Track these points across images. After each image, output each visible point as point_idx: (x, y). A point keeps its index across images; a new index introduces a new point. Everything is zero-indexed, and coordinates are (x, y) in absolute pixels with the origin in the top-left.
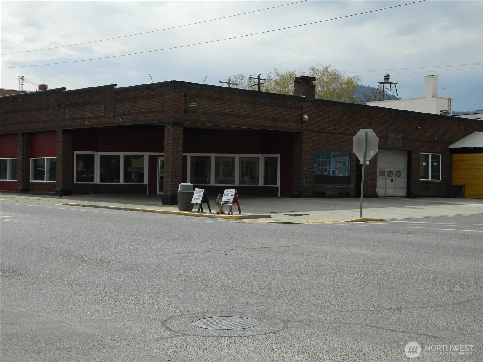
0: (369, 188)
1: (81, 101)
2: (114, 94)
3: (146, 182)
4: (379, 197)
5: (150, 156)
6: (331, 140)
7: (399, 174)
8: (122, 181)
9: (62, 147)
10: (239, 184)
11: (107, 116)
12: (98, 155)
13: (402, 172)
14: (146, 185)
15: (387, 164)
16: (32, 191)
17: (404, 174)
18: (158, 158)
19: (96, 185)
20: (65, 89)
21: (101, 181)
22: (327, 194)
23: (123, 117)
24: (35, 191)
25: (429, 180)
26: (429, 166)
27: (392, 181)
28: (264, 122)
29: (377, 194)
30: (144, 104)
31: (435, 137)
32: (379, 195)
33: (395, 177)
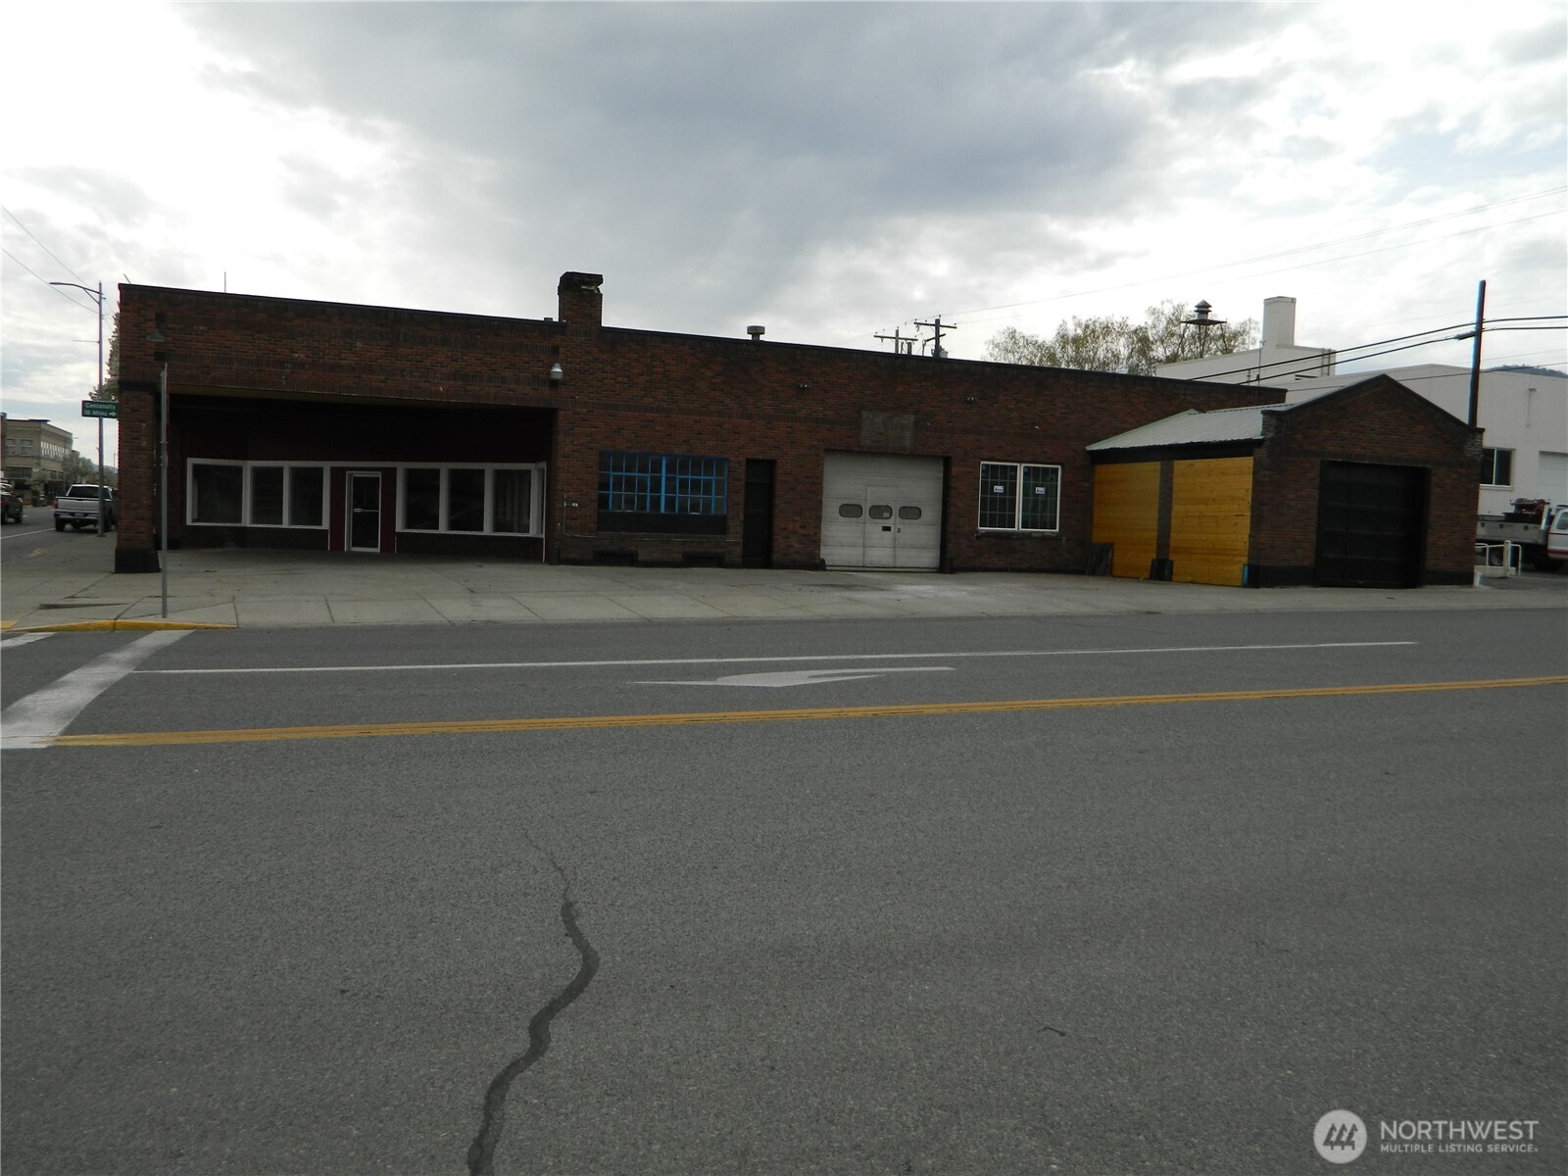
0: (792, 546)
4: (828, 568)
5: (333, 470)
6: (658, 428)
7: (911, 513)
8: (286, 522)
12: (248, 467)
13: (923, 509)
14: (326, 532)
15: (868, 490)
17: (931, 513)
18: (347, 472)
22: (641, 557)
25: (1016, 529)
26: (1015, 495)
27: (887, 529)
28: (426, 382)
29: (823, 561)
31: (1035, 424)
32: (827, 563)
33: (898, 518)
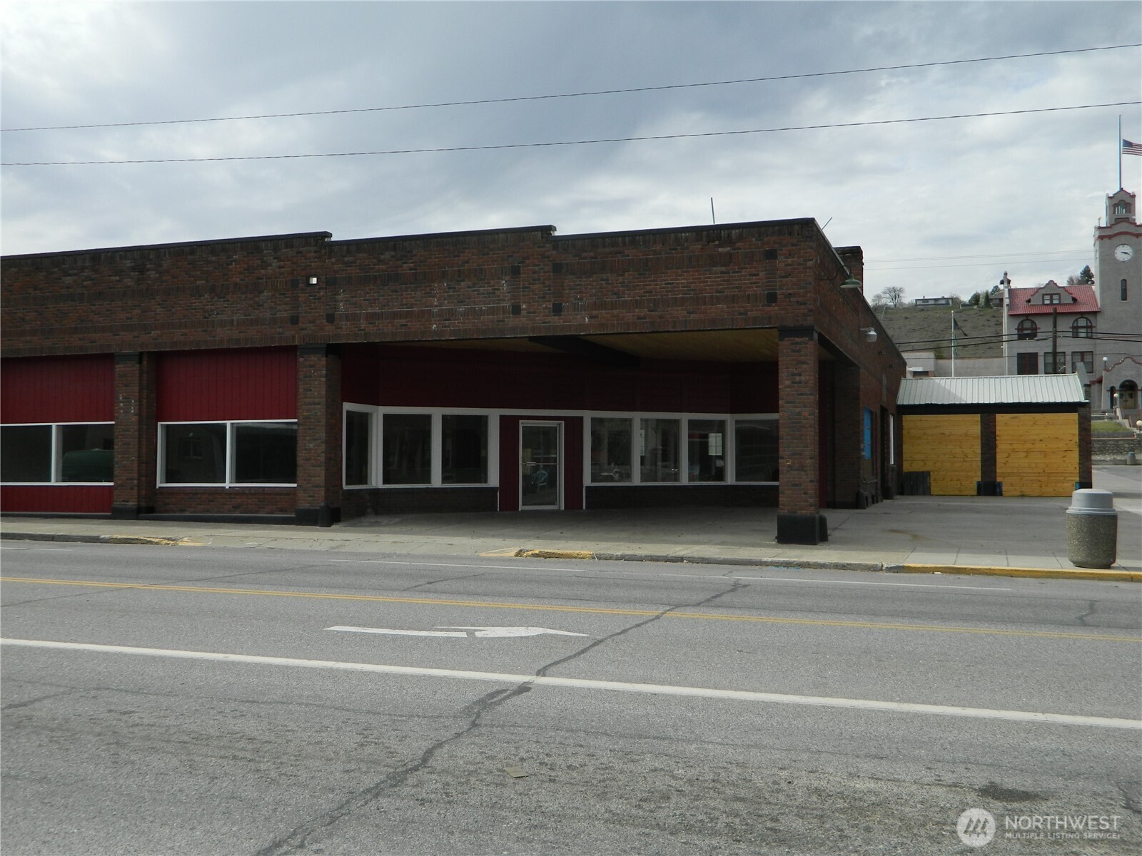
1: (411, 269)
2: (554, 252)
3: (494, 480)
5: (502, 418)
8: (436, 481)
9: (324, 393)
10: (689, 481)
11: (525, 309)
12: (378, 415)
14: (493, 490)
16: (166, 511)
18: (520, 421)
19: (376, 492)
20: (329, 235)
21: (385, 482)
23: (595, 313)
24: (182, 511)
30: (684, 279)
